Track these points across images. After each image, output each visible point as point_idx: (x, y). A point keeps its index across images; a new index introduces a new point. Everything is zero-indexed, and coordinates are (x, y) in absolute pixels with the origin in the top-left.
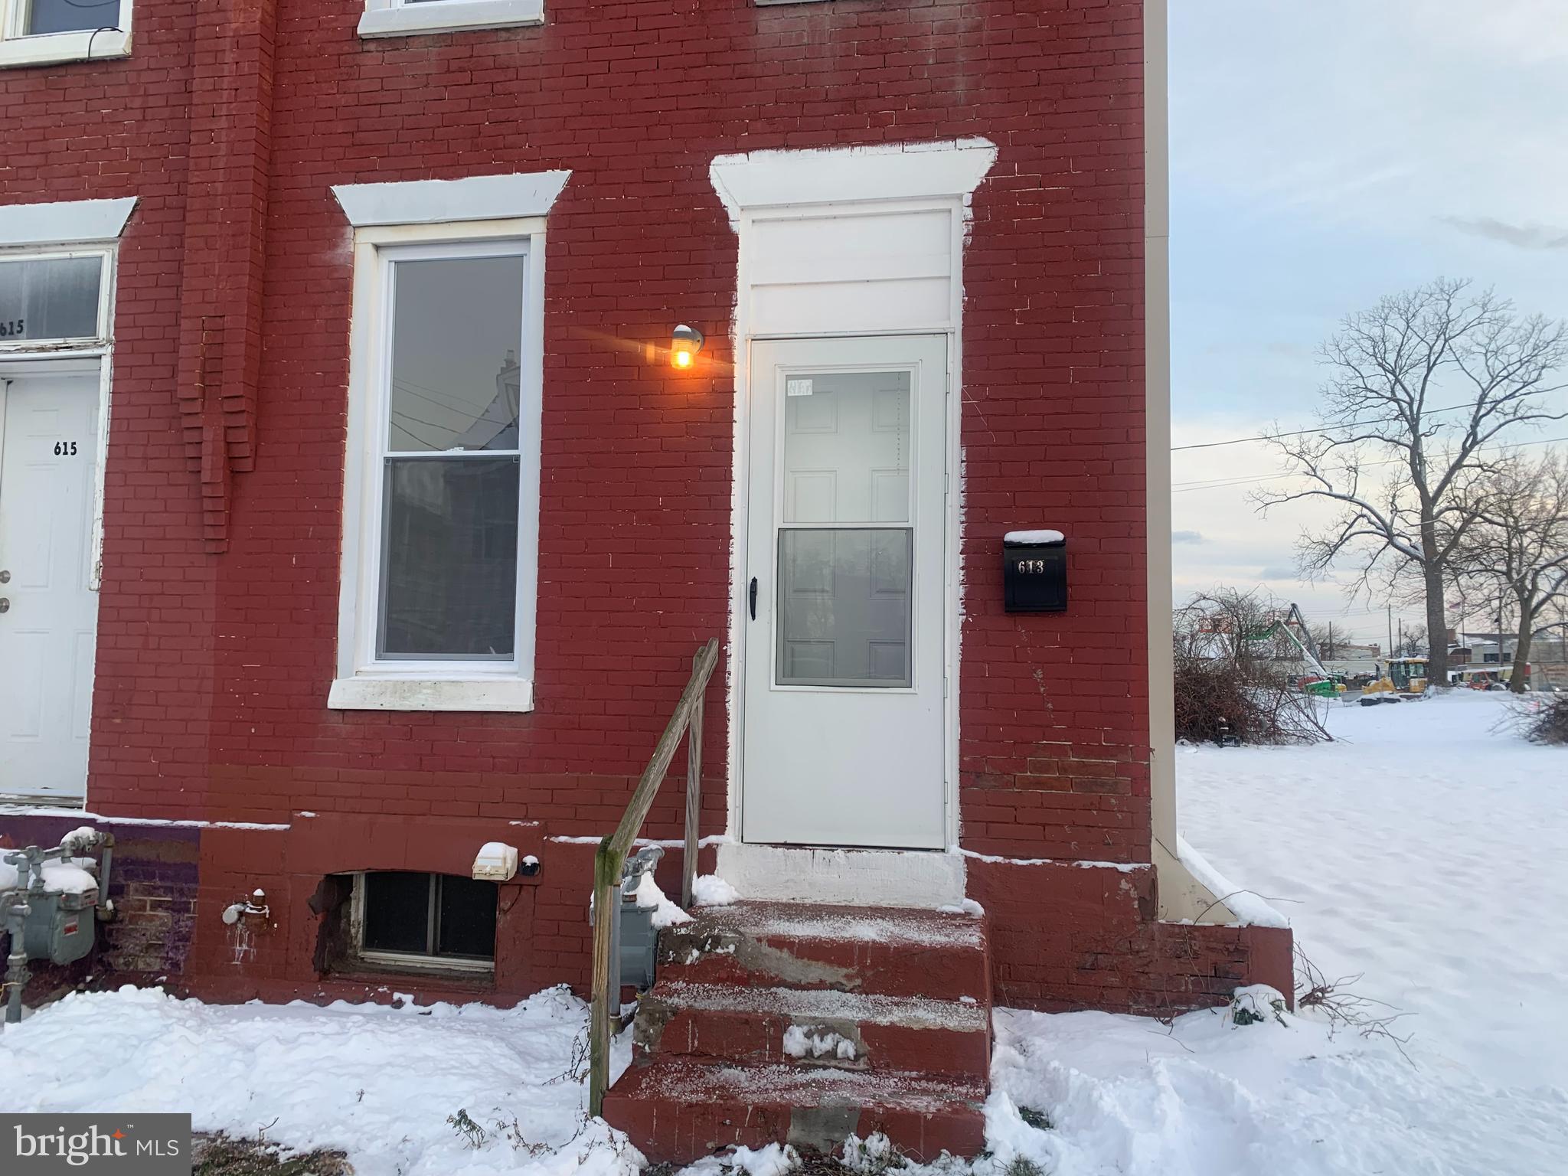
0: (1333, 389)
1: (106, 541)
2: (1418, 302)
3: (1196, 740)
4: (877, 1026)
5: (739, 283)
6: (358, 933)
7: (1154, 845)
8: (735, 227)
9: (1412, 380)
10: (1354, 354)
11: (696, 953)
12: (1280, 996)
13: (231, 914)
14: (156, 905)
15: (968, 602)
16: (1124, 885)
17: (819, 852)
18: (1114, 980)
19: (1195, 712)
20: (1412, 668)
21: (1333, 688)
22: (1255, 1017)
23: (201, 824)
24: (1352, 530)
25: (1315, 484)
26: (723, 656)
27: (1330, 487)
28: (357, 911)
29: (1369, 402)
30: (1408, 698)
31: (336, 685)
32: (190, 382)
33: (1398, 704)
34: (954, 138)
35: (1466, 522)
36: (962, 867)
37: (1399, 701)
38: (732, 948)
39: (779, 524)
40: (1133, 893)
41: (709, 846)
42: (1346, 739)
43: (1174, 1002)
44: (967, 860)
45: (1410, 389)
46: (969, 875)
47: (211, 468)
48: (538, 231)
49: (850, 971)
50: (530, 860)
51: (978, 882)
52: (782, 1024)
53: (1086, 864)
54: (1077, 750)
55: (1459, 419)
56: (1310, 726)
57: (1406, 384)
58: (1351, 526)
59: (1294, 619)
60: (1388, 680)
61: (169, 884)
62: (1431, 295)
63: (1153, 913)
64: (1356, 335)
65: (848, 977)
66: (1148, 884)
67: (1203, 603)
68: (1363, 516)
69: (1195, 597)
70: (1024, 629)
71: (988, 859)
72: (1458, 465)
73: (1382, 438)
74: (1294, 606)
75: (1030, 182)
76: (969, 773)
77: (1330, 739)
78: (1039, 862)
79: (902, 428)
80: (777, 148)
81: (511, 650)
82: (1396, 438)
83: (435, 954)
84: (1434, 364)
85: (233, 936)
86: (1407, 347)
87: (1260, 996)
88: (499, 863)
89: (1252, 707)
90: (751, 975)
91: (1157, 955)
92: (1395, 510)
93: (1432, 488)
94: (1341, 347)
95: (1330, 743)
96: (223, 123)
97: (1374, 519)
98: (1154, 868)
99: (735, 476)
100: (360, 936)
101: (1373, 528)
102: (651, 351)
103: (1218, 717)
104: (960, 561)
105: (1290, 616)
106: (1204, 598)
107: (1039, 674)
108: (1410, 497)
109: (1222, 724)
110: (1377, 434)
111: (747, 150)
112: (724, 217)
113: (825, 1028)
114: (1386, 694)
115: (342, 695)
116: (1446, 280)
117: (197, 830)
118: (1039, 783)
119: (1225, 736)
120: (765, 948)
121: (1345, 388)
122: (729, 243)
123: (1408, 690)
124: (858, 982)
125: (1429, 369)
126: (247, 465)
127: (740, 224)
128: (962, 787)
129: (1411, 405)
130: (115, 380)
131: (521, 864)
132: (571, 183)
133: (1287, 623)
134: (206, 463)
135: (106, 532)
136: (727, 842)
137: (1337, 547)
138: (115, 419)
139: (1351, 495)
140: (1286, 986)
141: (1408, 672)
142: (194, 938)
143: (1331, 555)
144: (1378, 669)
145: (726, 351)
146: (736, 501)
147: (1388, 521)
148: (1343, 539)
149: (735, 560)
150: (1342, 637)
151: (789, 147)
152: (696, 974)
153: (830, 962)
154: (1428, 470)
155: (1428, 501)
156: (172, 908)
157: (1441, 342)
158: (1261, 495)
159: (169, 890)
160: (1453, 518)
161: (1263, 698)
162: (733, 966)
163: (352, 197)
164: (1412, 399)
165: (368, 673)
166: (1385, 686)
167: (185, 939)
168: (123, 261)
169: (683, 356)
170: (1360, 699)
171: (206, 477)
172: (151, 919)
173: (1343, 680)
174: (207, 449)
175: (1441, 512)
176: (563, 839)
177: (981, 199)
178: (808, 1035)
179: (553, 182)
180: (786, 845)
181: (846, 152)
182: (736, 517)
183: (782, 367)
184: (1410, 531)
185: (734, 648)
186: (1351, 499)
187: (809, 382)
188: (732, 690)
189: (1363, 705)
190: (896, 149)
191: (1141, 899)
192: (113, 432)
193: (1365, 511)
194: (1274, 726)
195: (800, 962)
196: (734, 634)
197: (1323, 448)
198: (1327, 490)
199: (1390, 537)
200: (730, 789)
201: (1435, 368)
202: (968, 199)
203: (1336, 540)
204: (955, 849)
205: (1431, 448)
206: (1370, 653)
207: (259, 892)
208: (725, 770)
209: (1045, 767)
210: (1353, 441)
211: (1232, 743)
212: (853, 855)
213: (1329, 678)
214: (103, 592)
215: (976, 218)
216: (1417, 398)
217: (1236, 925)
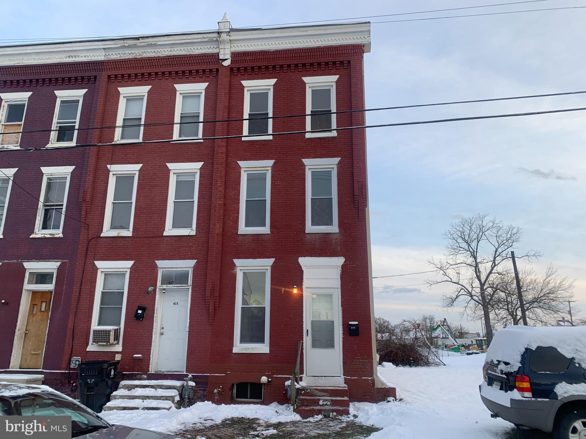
0: (450, 246)
1: (190, 322)
2: (473, 220)
3: (404, 365)
4: (333, 400)
5: (304, 278)
6: (235, 395)
7: (374, 375)
8: (303, 269)
9: (474, 245)
10: (455, 236)
11: (303, 392)
12: (394, 399)
13: (216, 391)
14: (200, 390)
15: (343, 334)
16: (370, 381)
17: (320, 377)
18: (368, 397)
19: (403, 357)
20: (483, 342)
21: (459, 349)
22: (390, 401)
23: (208, 375)
24: (460, 294)
25: (446, 278)
26: (303, 343)
27: (451, 279)
28: (235, 391)
29: (460, 252)
30: (482, 352)
31: (234, 349)
32: (208, 294)
33: (479, 354)
34: (338, 256)
35: (494, 292)
36: (344, 379)
37: (479, 353)
38: (309, 391)
39: (312, 320)
40: (371, 383)
41: (301, 377)
42: (450, 365)
43: (378, 401)
44: (344, 378)
45: (473, 248)
46: (345, 380)
47: (211, 309)
48: (269, 268)
49: (328, 393)
50: (270, 380)
51: (346, 381)
52: (319, 400)
53: (363, 378)
54: (362, 359)
55: (489, 258)
56: (438, 361)
57: (472, 246)
58: (459, 292)
59: (445, 324)
60: (476, 346)
61: (202, 386)
62: (477, 219)
63: (374, 386)
64: (455, 230)
65: (327, 394)
66: (373, 381)
67: (404, 323)
68: (463, 289)
69: (402, 321)
70: (352, 338)
71: (348, 378)
72: (490, 273)
73: (466, 264)
74: (445, 319)
75: (350, 264)
76: (344, 363)
77: (445, 365)
78: (356, 378)
79: (331, 302)
80: (309, 256)
81: (264, 342)
82: (470, 264)
83: (249, 399)
84: (480, 240)
85: (215, 395)
86: (472, 234)
87: (391, 399)
88: (265, 380)
89: (421, 355)
90: (312, 395)
91: (375, 393)
92: (472, 287)
93: (483, 280)
94: (451, 233)
95: (445, 366)
96: (215, 249)
97: (466, 290)
98: (374, 378)
99: (304, 311)
100: (235, 396)
101: (466, 293)
102: (290, 290)
103: (410, 358)
104: (342, 327)
105: (444, 323)
106: (405, 321)
107: (355, 346)
108: (477, 283)
109: (411, 360)
110: (464, 262)
111: (305, 257)
112: (301, 267)
113: (325, 400)
114: (475, 351)
115: (235, 350)
116: (481, 215)
117: (208, 376)
118: (356, 365)
119: (412, 364)
120: (314, 390)
121: (453, 247)
122: (302, 271)
123: (482, 349)
124: (329, 395)
125: (478, 242)
126: (217, 309)
127: (304, 269)
128: (343, 366)
129: (474, 253)
130: (192, 293)
131: (268, 380)
132: (275, 260)
133: (443, 325)
134: (210, 308)
135: (190, 321)
136: (304, 376)
137: (455, 299)
138: (192, 300)
139: (458, 282)
140: (395, 397)
141: (482, 343)
142: (207, 396)
143: (453, 302)
144: (472, 342)
145: (302, 290)
146: (304, 316)
147: (470, 291)
148: (457, 297)
149: (304, 326)
150: (465, 330)
151: (311, 257)
152: (303, 395)
153: (324, 392)
154: (481, 274)
155: (482, 285)
156: (204, 390)
157: (481, 234)
158: (429, 281)
159: (202, 387)
160: (490, 290)
161: (424, 352)
162: (310, 393)
163: (237, 261)
164: (474, 251)
165: (238, 346)
166: (475, 348)
167: (206, 396)
168: (194, 271)
169: (295, 291)
170: (466, 353)
171: (210, 311)
172: (199, 392)
173: (463, 346)
174: (211, 305)
175: (486, 289)
176: (275, 376)
177: (343, 267)
178: (323, 402)
179: (272, 260)
180: (314, 376)
181: (321, 258)
182: (304, 318)
183: (311, 293)
184: (478, 295)
185: (304, 342)
186: (458, 283)
187: (316, 295)
188: (304, 349)
189: (467, 355)
190: (329, 258)
191: (372, 384)
192: (191, 302)
193: (463, 288)
194: (428, 361)
195: (320, 393)
196: (304, 339)
197: (447, 266)
198: (450, 280)
199: (471, 296)
200: (304, 367)
201: (480, 242)
202: (341, 267)
203: (455, 297)
204: (342, 376)
205: (481, 267)
206: (476, 335)
207: (221, 387)
208: (303, 363)
209: (356, 362)
210: (457, 264)
211: (415, 366)
212: (326, 377)
213: (458, 345)
214: (189, 332)
215: (342, 270)
216: (476, 251)
217: (387, 387)
